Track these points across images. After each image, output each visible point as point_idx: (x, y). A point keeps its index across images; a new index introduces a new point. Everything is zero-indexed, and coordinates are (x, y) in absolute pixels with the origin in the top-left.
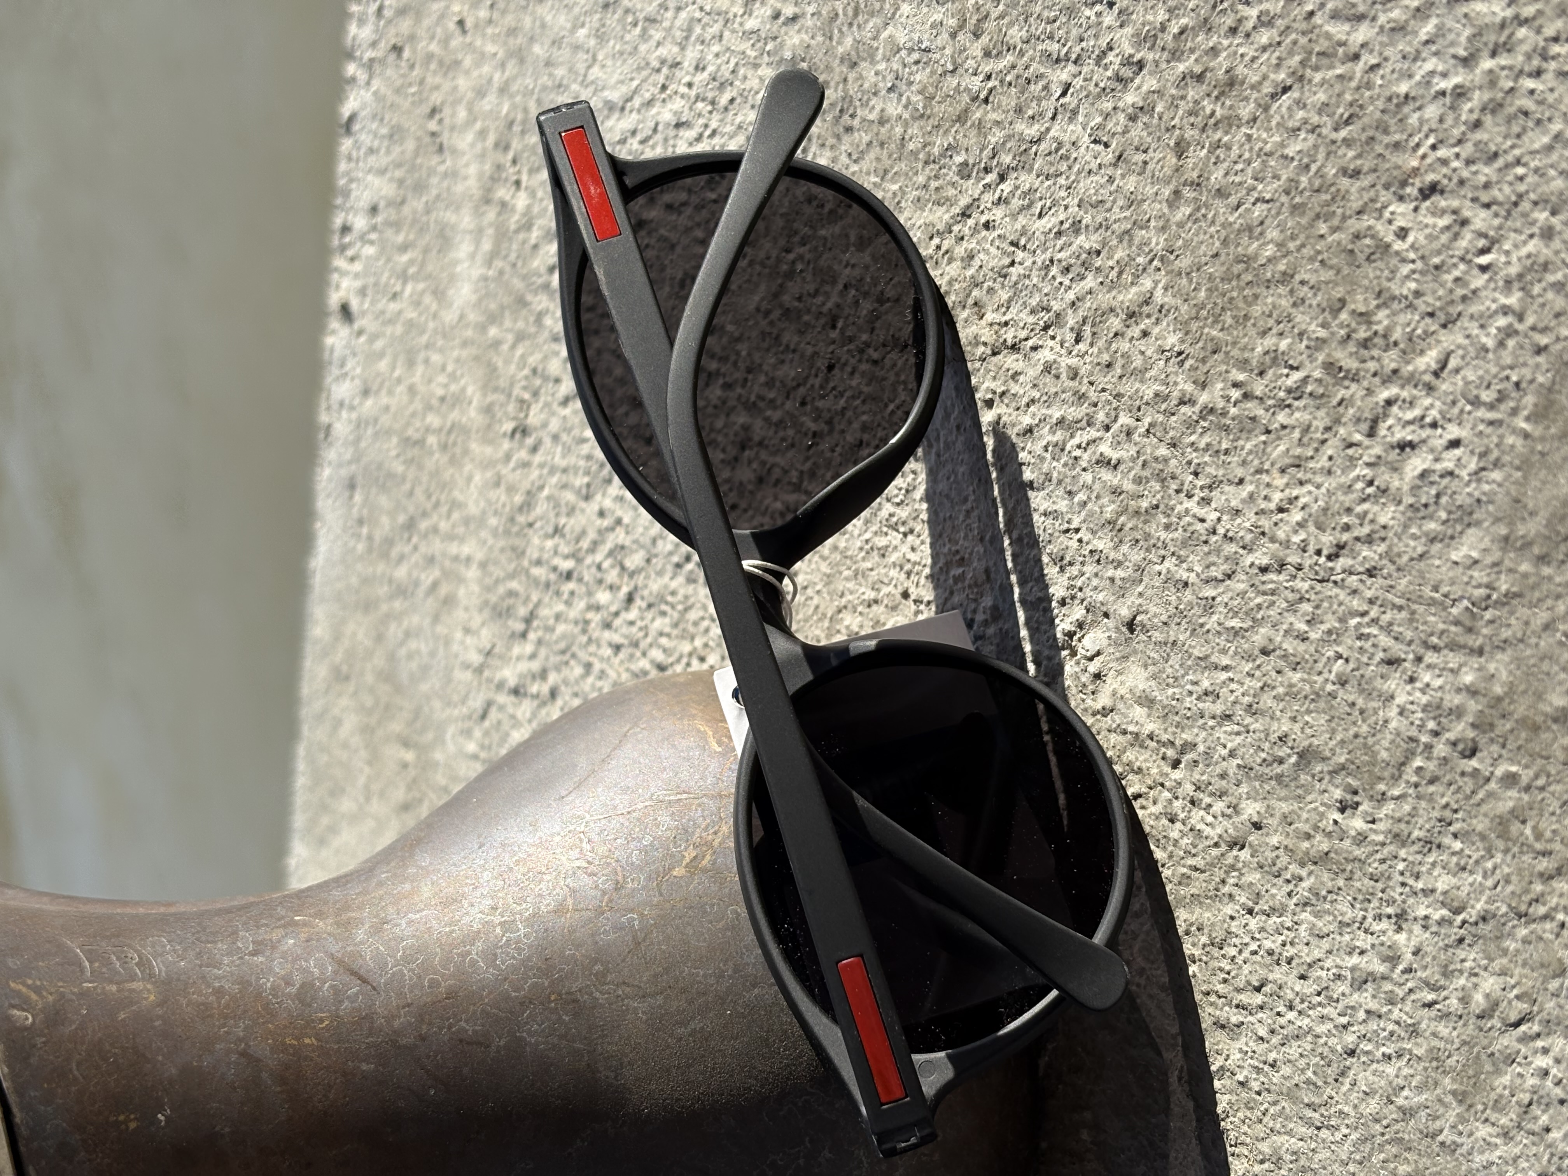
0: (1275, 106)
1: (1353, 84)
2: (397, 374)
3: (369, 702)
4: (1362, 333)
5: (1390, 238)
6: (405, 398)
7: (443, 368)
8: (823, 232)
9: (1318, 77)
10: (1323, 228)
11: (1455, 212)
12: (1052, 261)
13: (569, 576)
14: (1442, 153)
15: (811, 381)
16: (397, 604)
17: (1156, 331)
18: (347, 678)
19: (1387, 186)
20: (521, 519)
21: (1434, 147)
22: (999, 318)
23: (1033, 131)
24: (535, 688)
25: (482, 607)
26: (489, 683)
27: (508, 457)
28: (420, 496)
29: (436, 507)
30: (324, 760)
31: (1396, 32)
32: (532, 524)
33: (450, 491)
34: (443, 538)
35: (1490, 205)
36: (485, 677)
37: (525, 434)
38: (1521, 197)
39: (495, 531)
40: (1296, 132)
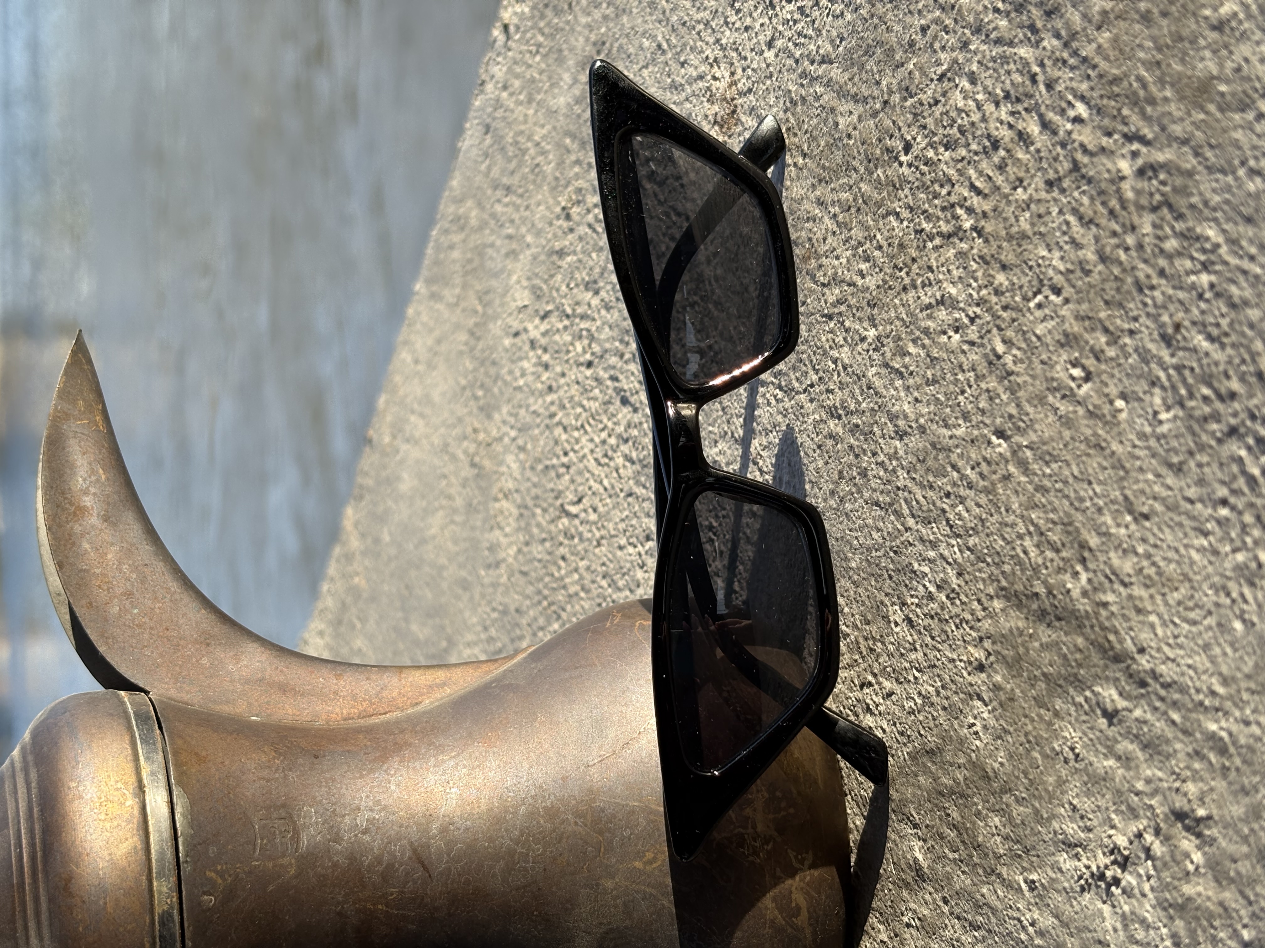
0: (874, 507)
1: (902, 539)
2: (522, 97)
3: (469, 256)
4: (871, 644)
5: (892, 619)
6: (521, 118)
7: (543, 126)
8: (710, 306)
9: (892, 518)
10: (873, 583)
11: (914, 641)
13: (568, 316)
14: (918, 610)
16: (493, 222)
18: (462, 229)
19: (899, 598)
20: (555, 258)
21: (917, 605)
23: (796, 385)
24: (540, 352)
25: (529, 279)
26: (522, 322)
27: (558, 217)
28: (515, 180)
29: (521, 196)
30: (442, 256)
31: (922, 540)
32: (559, 267)
33: (529, 197)
34: (520, 218)
35: (925, 655)
36: (521, 316)
37: (568, 217)
38: (934, 666)
39: (544, 247)
40: (879, 530)
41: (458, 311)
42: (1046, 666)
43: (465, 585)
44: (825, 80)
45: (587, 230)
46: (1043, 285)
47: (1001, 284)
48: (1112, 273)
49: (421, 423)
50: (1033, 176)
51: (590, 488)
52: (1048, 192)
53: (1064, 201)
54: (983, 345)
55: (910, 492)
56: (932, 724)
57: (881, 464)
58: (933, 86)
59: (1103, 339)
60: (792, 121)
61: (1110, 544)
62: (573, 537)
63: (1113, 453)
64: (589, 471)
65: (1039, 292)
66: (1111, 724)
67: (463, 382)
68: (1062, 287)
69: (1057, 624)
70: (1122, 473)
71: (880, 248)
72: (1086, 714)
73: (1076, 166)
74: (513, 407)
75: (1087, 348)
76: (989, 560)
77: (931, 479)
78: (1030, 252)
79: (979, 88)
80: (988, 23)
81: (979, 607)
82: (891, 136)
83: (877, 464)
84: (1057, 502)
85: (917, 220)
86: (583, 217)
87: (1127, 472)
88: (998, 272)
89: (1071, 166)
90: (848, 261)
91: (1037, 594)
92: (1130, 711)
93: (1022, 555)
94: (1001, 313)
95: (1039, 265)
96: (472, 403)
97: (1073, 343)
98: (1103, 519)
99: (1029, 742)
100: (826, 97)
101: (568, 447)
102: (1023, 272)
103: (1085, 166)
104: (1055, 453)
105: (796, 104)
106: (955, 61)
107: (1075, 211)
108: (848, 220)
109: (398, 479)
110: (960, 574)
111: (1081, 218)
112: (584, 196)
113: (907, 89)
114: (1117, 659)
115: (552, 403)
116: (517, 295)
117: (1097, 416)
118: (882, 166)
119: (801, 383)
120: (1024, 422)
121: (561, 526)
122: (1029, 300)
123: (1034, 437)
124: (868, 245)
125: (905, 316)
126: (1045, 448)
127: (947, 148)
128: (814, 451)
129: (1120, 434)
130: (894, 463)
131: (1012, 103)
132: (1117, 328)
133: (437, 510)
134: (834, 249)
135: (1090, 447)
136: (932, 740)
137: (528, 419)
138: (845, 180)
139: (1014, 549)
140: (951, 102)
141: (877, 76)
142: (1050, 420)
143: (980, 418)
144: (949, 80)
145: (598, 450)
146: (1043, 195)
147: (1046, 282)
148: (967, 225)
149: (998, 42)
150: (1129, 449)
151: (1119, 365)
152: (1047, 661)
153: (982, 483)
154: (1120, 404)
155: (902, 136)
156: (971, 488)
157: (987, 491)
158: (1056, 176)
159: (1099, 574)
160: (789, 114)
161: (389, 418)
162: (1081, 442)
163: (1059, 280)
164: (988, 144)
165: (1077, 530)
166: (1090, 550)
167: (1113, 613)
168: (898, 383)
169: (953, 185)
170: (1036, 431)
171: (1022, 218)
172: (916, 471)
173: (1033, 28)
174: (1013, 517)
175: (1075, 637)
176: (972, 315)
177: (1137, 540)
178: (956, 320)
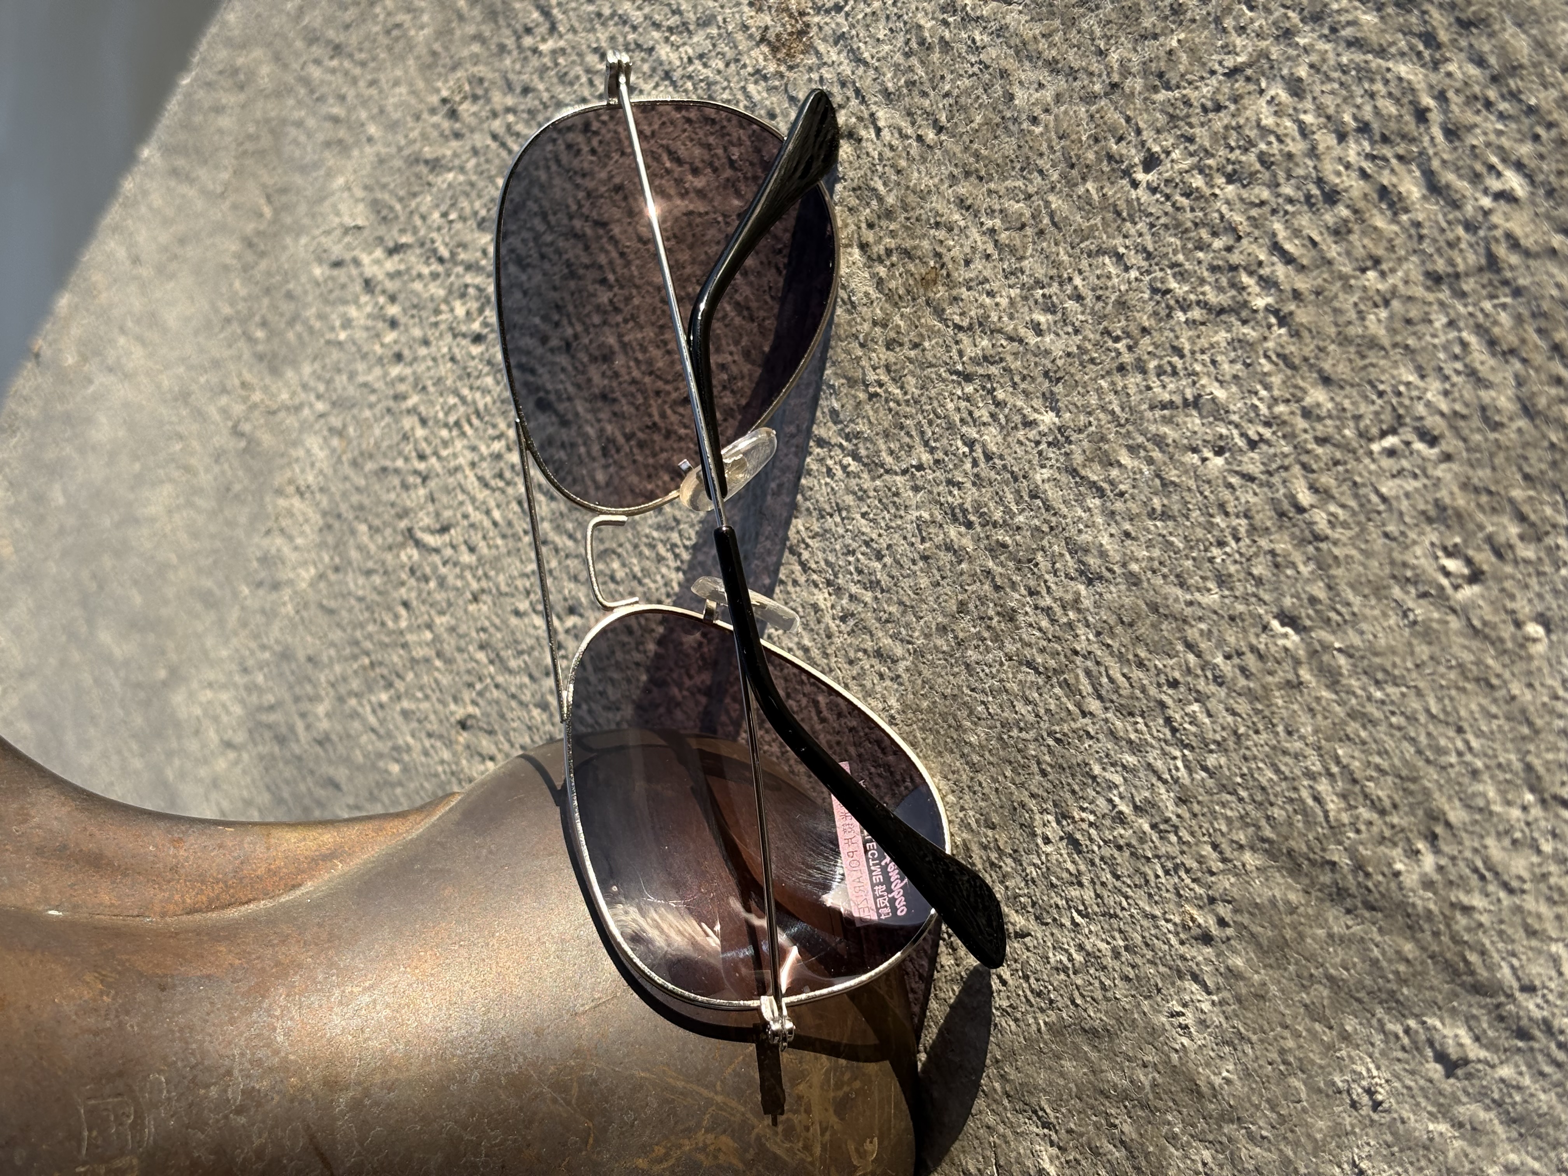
0: (1024, 669)
1: (1075, 725)
3: (252, 129)
4: (994, 856)
5: (1039, 831)
9: (1057, 690)
10: (1008, 773)
11: (1079, 872)
12: (853, 553)
13: (441, 260)
14: (1092, 831)
15: (668, 387)
16: (302, 91)
17: (888, 683)
18: (241, 87)
19: (1055, 805)
20: (423, 169)
21: (1091, 824)
22: (804, 534)
23: (889, 460)
24: (382, 300)
25: (366, 188)
26: (349, 247)
27: (433, 111)
28: (353, 39)
29: (363, 64)
30: (198, 119)
31: (1113, 734)
32: (429, 184)
33: (378, 69)
34: (358, 95)
35: (1098, 896)
36: (348, 239)
37: (453, 114)
38: (1116, 916)
39: (400, 149)
40: (1028, 701)
41: (226, 205)
42: (1334, 966)
43: (209, 600)
44: (994, 26)
45: (489, 141)
46: (1402, 425)
47: (1318, 405)
48: (1544, 436)
49: (138, 351)
50: (1400, 260)
51: (466, 516)
52: (1428, 289)
53: (1461, 309)
54: (1270, 486)
55: (1098, 663)
56: (1098, 995)
57: (1048, 611)
58: (1213, 81)
59: (1514, 530)
60: (920, 71)
61: (1487, 825)
62: (426, 579)
63: (1513, 698)
64: (464, 491)
65: (1393, 431)
66: (1449, 1074)
67: (227, 310)
68: (1442, 436)
69: (1367, 914)
70: (1526, 730)
71: (1079, 298)
72: (1404, 1049)
73: (1492, 263)
74: (324, 367)
75: (1480, 535)
76: (1243, 794)
77: (1143, 654)
78: (1383, 371)
79: (1308, 104)
80: (1339, 12)
81: (1215, 855)
82: (1120, 139)
83: (1036, 607)
84: (1390, 744)
85: (1159, 274)
86: (482, 122)
87: (1537, 732)
88: (1314, 385)
89: (1483, 261)
90: (1012, 302)
91: (1334, 864)
92: (1493, 1067)
93: (1310, 802)
94: (1311, 446)
95: (1399, 394)
96: (242, 344)
97: (1452, 522)
98: (1480, 787)
99: (1285, 1062)
100: (993, 52)
101: (428, 451)
102: (1366, 398)
103: (1512, 268)
104: (1396, 672)
105: (930, 48)
106: (1265, 54)
107: (1479, 329)
108: (1018, 242)
109: (89, 420)
110: (1181, 801)
111: (1492, 343)
112: (487, 91)
113: (1161, 75)
114: (1478, 989)
115: (402, 379)
116: (343, 207)
117: (1486, 637)
118: (1096, 179)
119: (898, 459)
120: (1339, 613)
121: (404, 557)
122: (1371, 440)
123: (1357, 641)
124: (1055, 288)
125: (1117, 410)
126: (1377, 660)
127: (1230, 179)
128: (914, 562)
129: (1529, 673)
130: (1072, 615)
131: (1373, 143)
132: (1544, 519)
133: (162, 482)
134: (986, 280)
135: (1467, 679)
136: (1096, 1016)
137: (351, 391)
138: (1020, 183)
139: (1295, 789)
140: (1248, 113)
141: (1102, 44)
142: (1392, 622)
143: (1251, 589)
144: (1248, 79)
145: (484, 465)
146: (1419, 291)
147: (1408, 420)
148: (1260, 303)
149: (1354, 43)
150: (1546, 699)
151: (1539, 574)
152: (1338, 960)
153: (1242, 682)
154: (1534, 629)
155: (1143, 143)
156: (1220, 685)
157: (1251, 695)
158: (1450, 270)
159: (1462, 864)
160: (914, 61)
161: (75, 331)
162: (1450, 668)
163: (1436, 423)
164: (1315, 191)
165: (1427, 792)
166: (1448, 825)
167: (1481, 925)
168: (1094, 502)
169: (1239, 238)
170: (1362, 633)
171: (1372, 317)
172: (1112, 635)
173: (1430, 39)
174: (1299, 745)
175: (1400, 941)
176: (1256, 438)
177: (1544, 833)
178: (1221, 437)
